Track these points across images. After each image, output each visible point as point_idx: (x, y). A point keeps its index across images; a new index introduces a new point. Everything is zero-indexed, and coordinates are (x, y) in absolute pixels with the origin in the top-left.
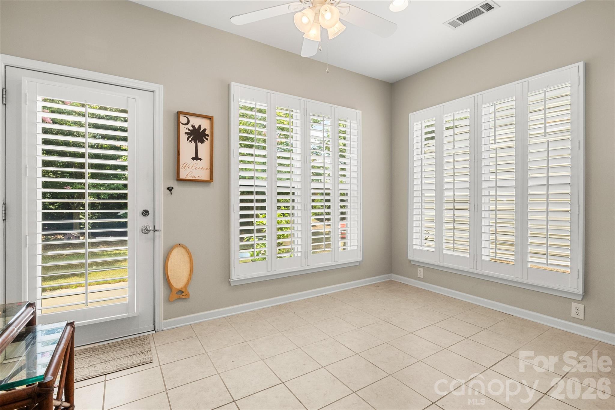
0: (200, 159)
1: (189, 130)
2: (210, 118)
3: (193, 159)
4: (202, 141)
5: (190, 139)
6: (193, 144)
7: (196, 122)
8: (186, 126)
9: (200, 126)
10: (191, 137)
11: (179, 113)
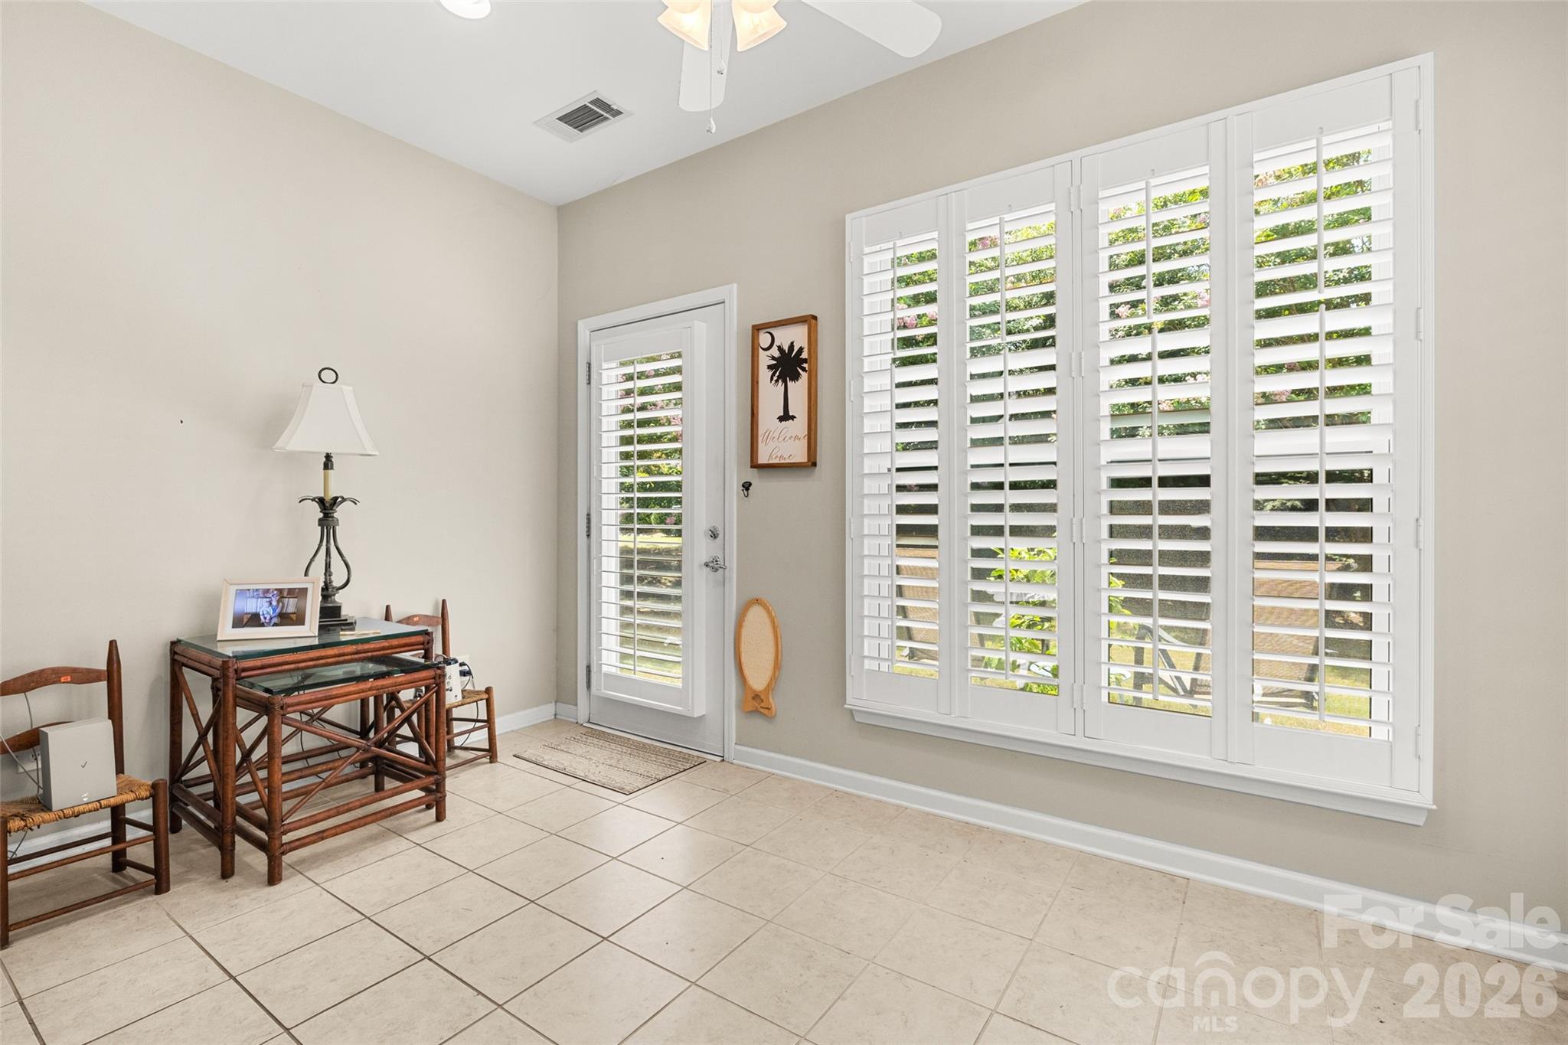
0: (793, 418)
1: (773, 358)
2: (810, 320)
3: (781, 419)
4: (795, 377)
5: (775, 378)
6: (781, 386)
7: (786, 337)
8: (768, 353)
9: (792, 343)
10: (778, 374)
11: (757, 329)
